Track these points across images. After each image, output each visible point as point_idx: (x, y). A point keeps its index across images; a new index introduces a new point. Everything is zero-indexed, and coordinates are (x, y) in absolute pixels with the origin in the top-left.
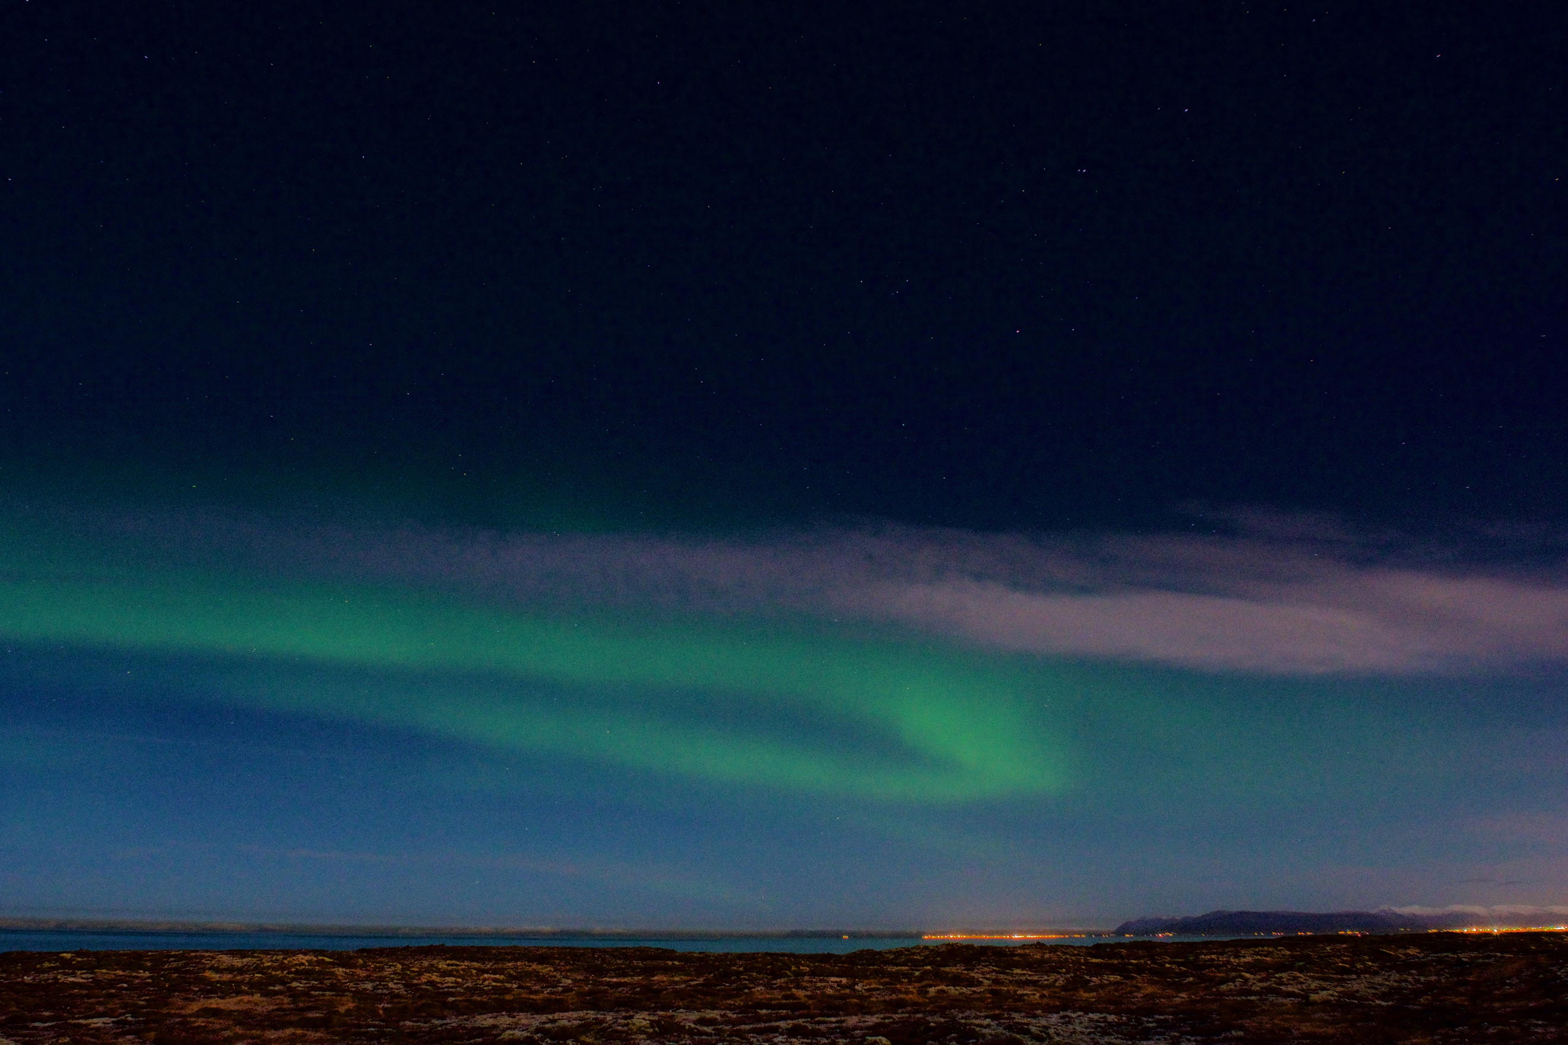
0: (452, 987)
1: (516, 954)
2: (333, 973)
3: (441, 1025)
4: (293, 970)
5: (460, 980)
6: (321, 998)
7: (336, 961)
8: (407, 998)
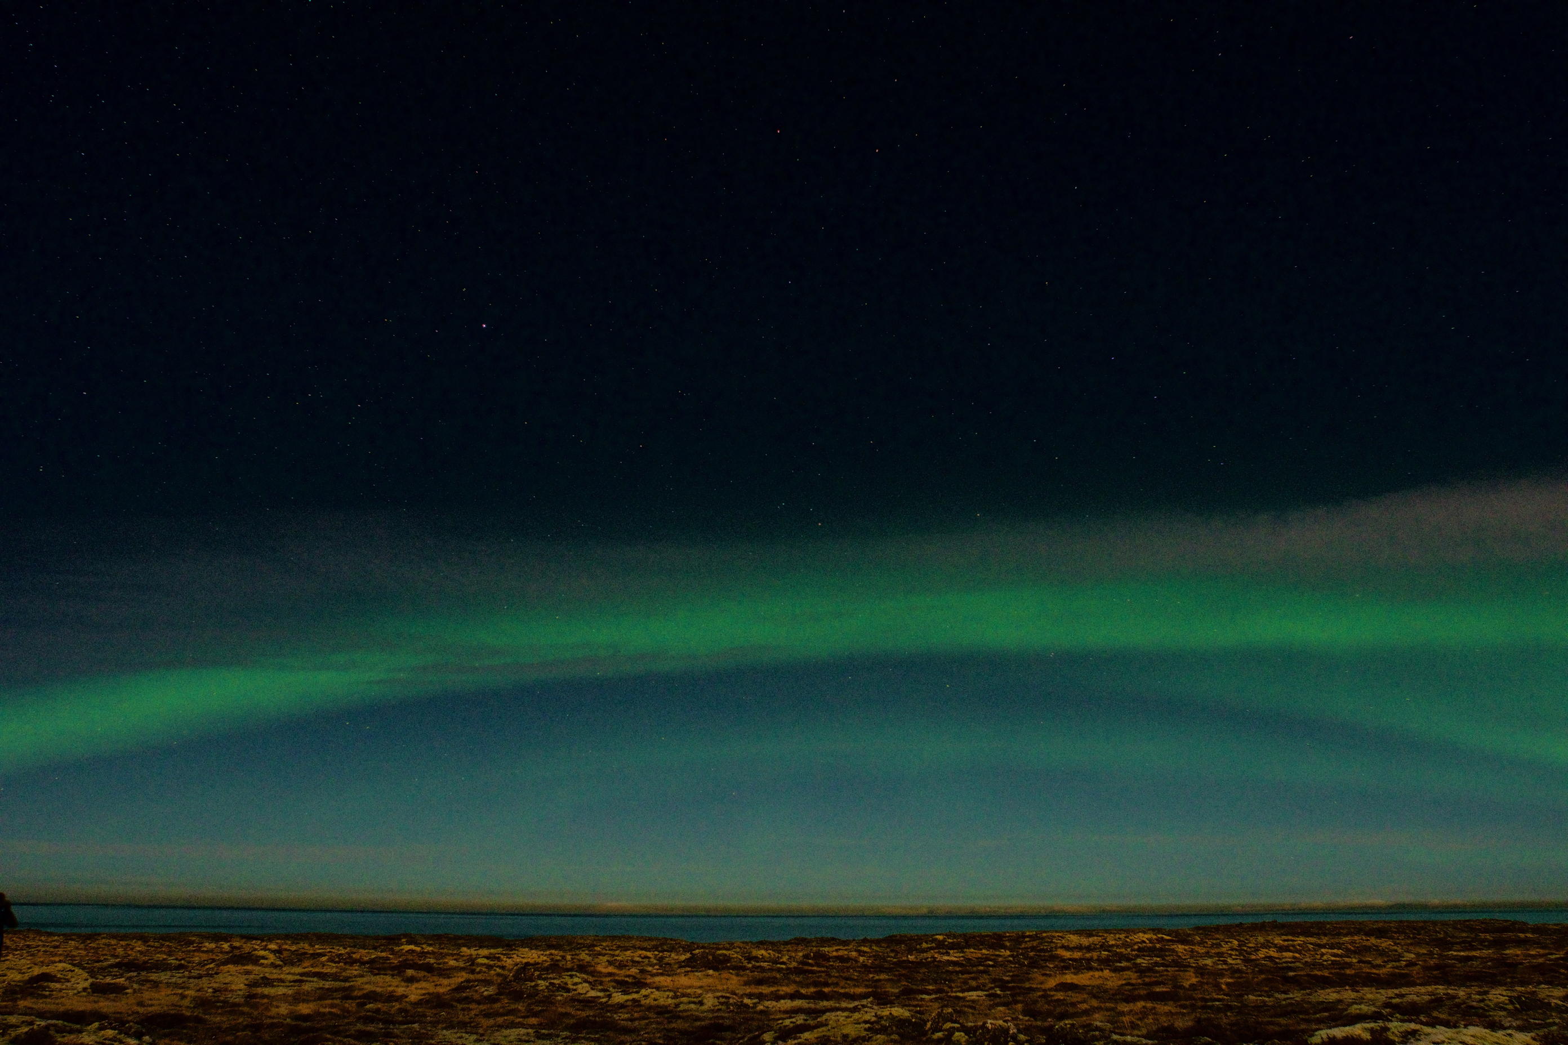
0: (1292, 962)
1: (1359, 929)
2: (1173, 950)
3: (1285, 1000)
4: (1136, 947)
5: (1297, 955)
6: (1165, 973)
7: (1174, 939)
8: (1247, 973)
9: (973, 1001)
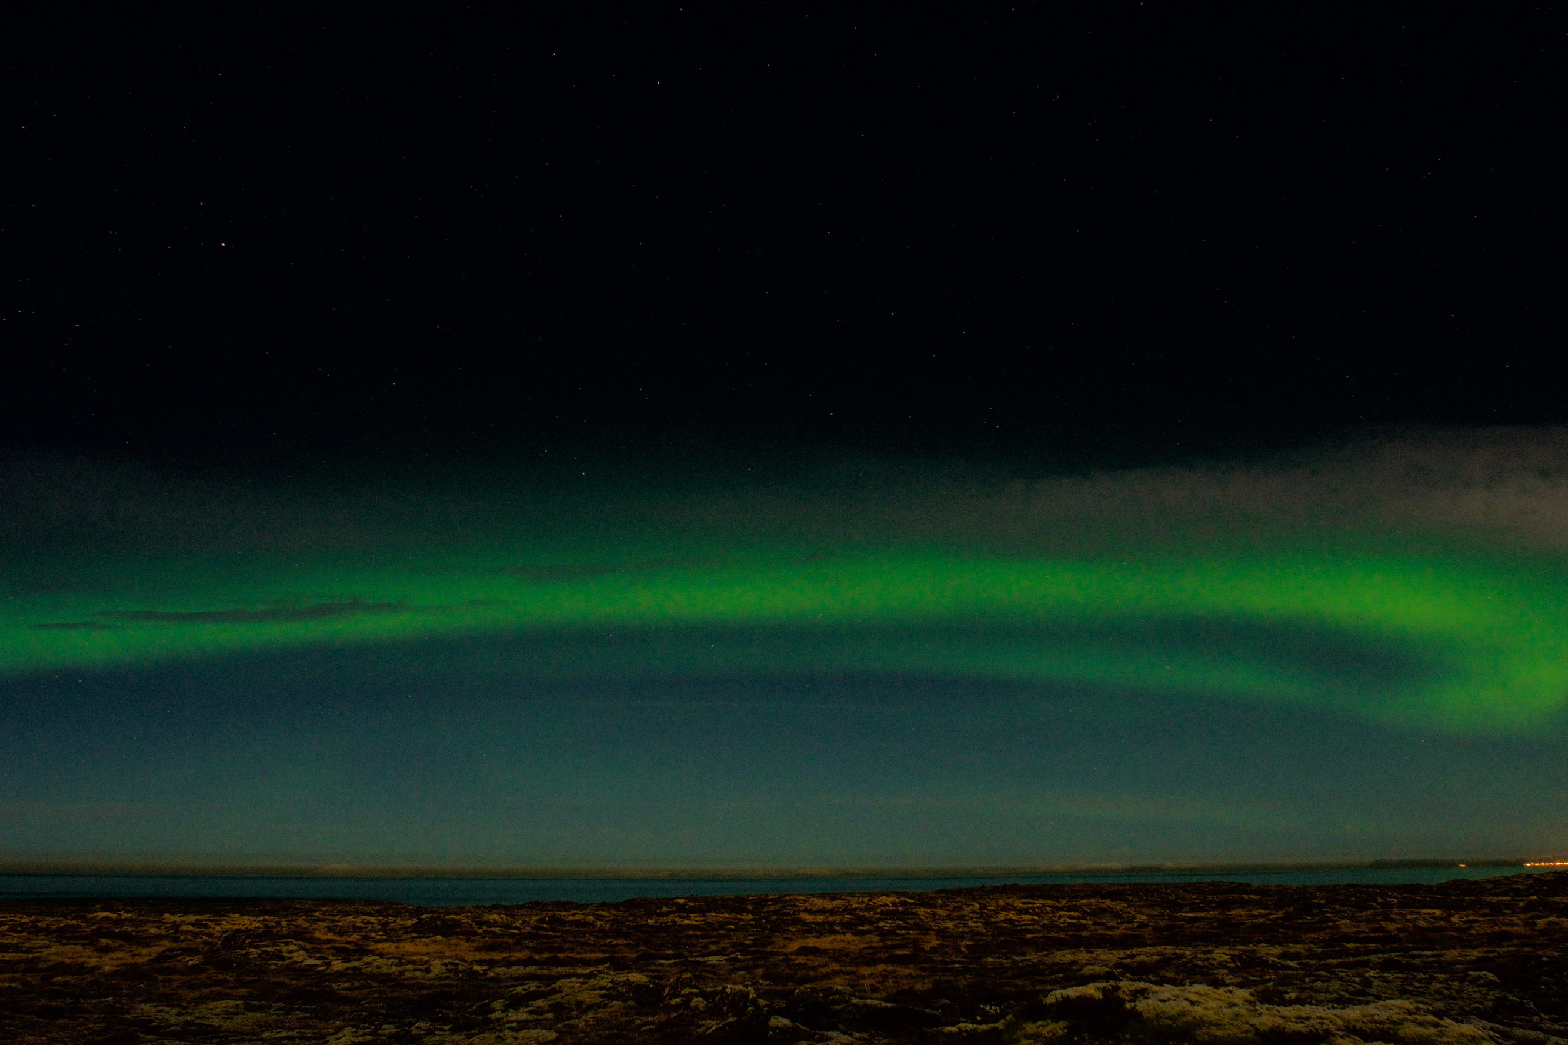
0: (1031, 925)
1: (1096, 891)
2: (915, 914)
3: (1022, 961)
4: (879, 910)
5: (1036, 918)
6: (907, 936)
7: (917, 902)
8: (987, 935)
9: (714, 966)
